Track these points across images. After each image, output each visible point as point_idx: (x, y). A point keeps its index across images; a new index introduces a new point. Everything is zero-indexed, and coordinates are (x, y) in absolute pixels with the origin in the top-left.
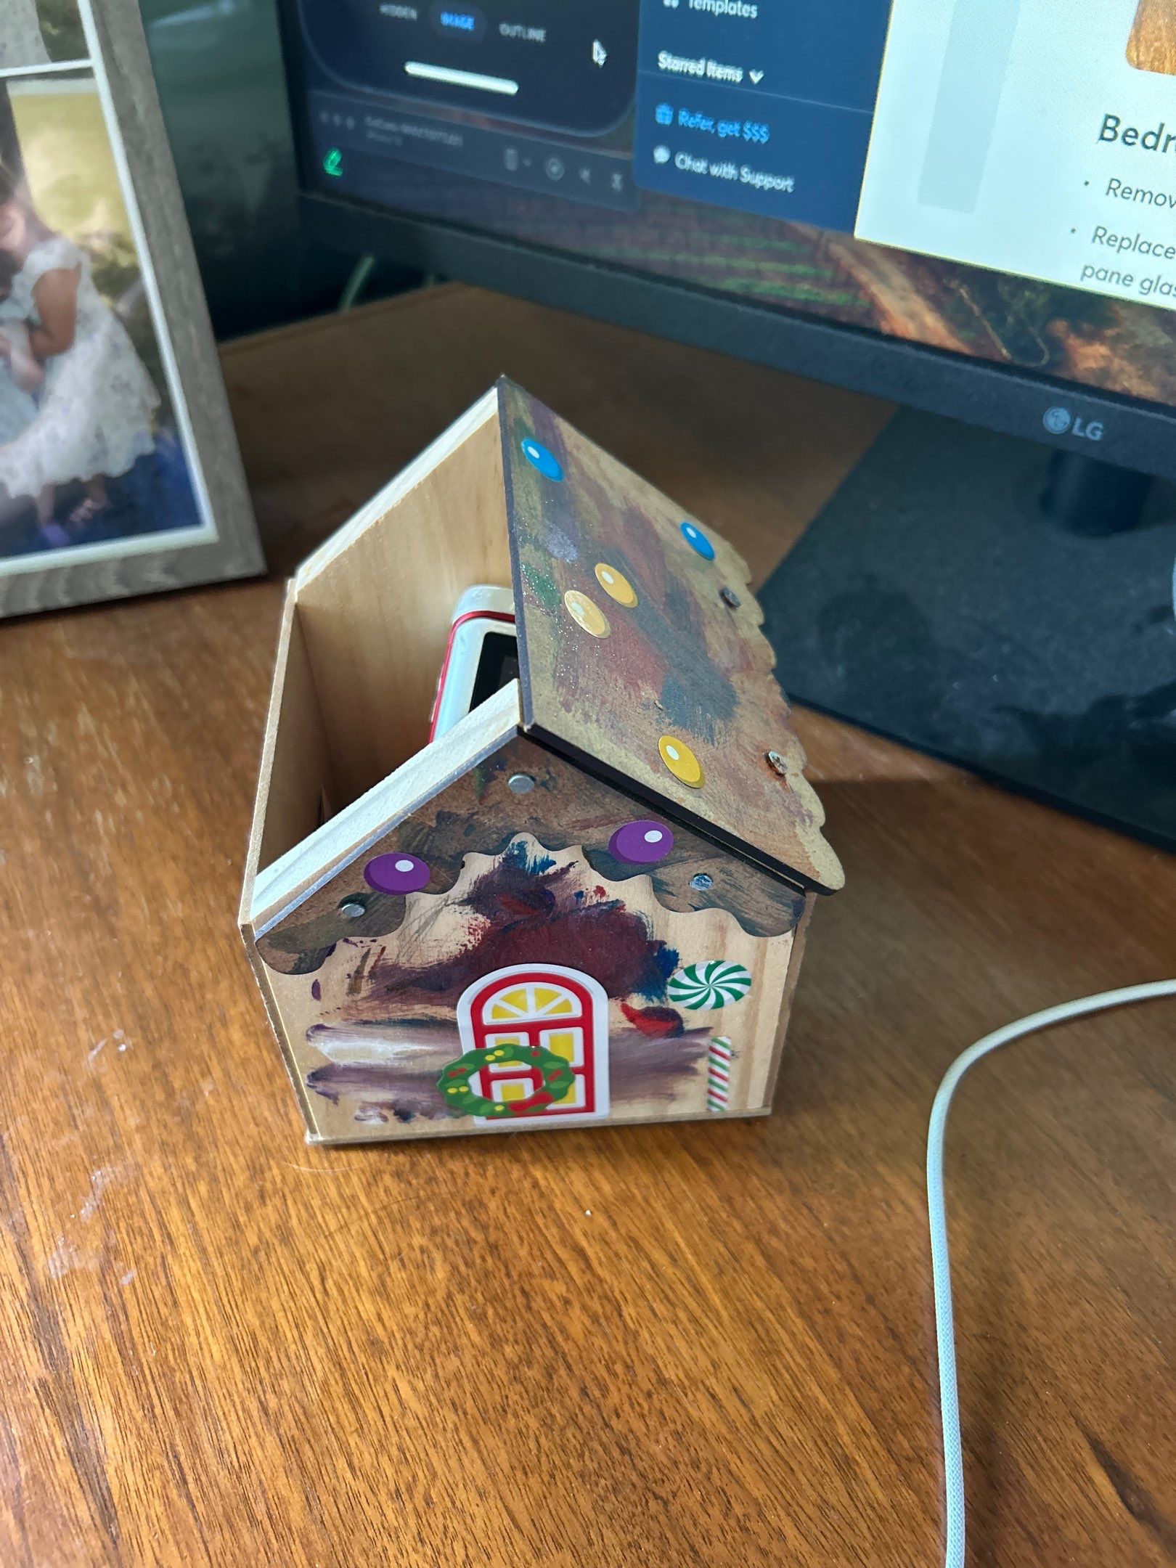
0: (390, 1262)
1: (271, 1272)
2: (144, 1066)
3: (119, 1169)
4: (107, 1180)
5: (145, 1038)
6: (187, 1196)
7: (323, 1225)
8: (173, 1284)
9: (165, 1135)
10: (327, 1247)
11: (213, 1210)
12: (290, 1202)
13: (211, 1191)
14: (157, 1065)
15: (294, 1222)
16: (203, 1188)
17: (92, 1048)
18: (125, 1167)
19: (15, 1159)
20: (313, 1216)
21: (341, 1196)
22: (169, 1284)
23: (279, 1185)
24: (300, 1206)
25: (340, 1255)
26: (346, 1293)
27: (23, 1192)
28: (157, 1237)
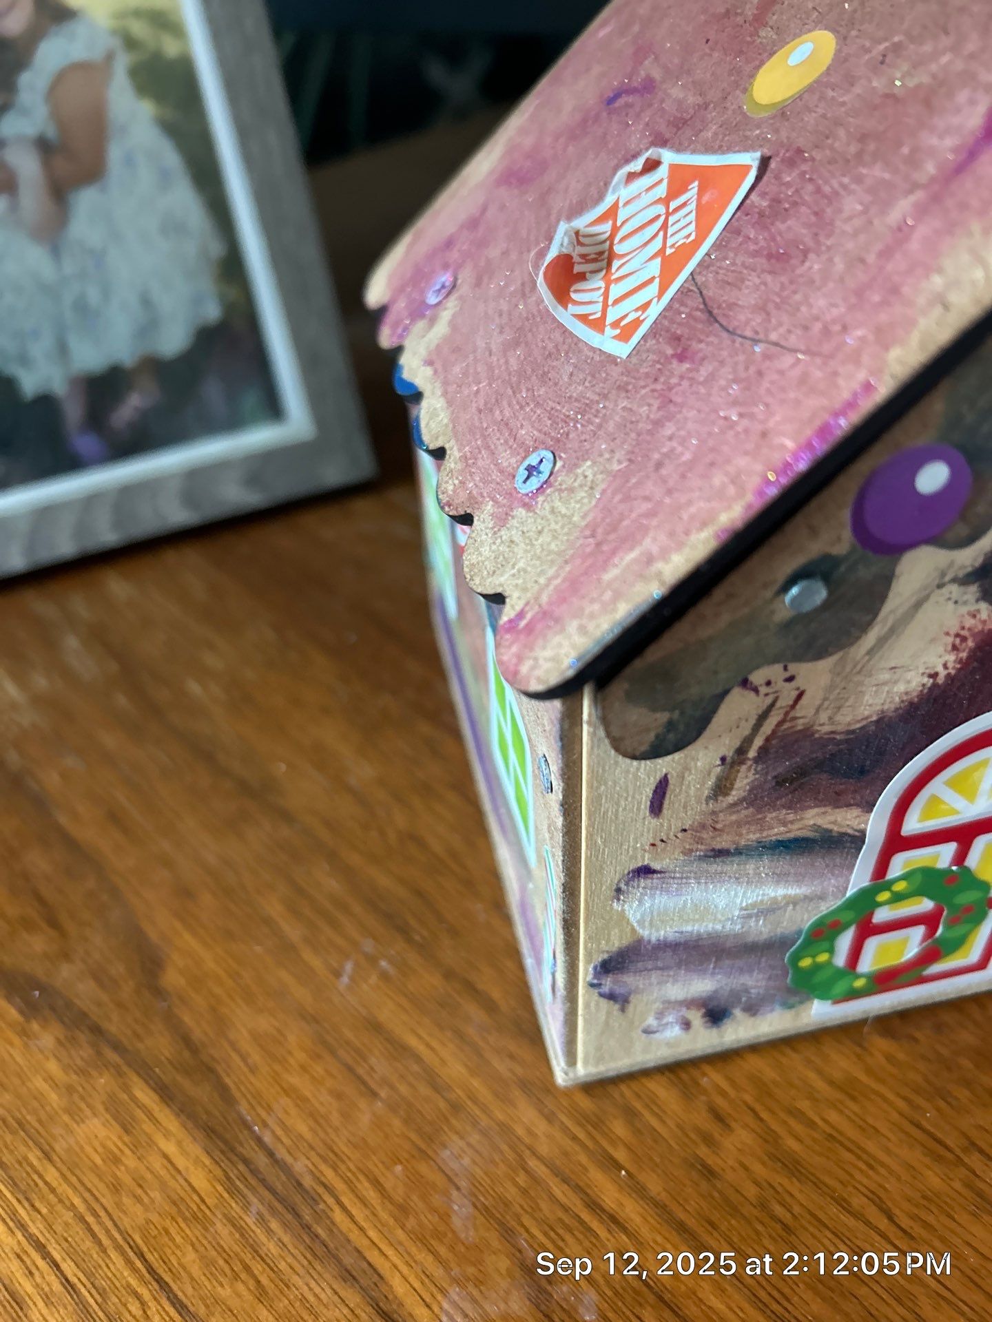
0: (966, 1160)
1: (806, 1229)
2: (430, 981)
3: (475, 1138)
4: (466, 1161)
5: (409, 940)
6: (605, 1151)
7: (835, 1134)
8: (667, 1296)
9: (519, 1070)
10: (864, 1167)
11: (658, 1160)
12: (764, 1115)
13: (637, 1132)
14: (449, 975)
15: (791, 1143)
16: (619, 1128)
17: (338, 974)
18: (484, 1133)
19: (300, 1166)
20: (811, 1124)
21: (831, 1083)
22: (661, 1299)
23: (732, 1093)
24: (783, 1115)
25: (891, 1172)
26: (937, 1226)
27: (338, 1216)
28: (595, 1225)
